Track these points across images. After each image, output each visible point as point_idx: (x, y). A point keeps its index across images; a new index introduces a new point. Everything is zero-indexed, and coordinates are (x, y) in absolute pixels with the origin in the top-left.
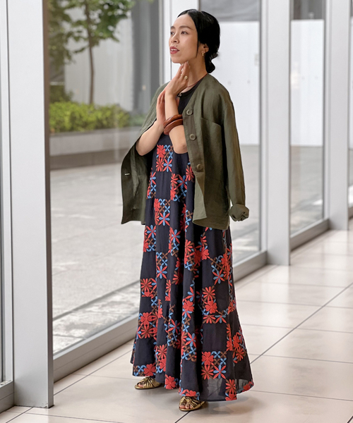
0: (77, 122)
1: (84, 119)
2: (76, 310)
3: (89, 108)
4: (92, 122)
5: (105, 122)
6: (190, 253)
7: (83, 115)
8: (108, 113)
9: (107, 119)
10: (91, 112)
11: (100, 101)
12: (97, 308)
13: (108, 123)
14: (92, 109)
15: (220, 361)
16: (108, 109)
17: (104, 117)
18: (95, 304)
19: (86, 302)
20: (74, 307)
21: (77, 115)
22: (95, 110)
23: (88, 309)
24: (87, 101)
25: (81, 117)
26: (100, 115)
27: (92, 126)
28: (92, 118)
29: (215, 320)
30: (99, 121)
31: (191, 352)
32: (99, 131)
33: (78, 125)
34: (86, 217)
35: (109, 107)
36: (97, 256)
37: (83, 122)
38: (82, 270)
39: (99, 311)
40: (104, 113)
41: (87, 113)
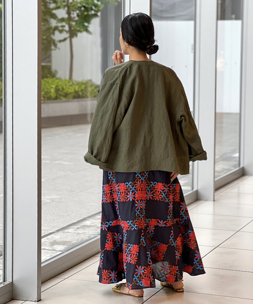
0: (60, 93)
1: (65, 91)
2: (58, 231)
3: (69, 82)
4: (71, 93)
5: (80, 93)
7: (65, 88)
8: (83, 87)
9: (82, 90)
10: (71, 86)
11: (77, 77)
12: (73, 229)
13: (83, 93)
14: (71, 83)
16: (83, 83)
17: (80, 90)
18: (72, 227)
19: (65, 226)
20: (57, 229)
21: (60, 87)
22: (73, 84)
23: (67, 231)
24: (68, 78)
25: (63, 89)
26: (77, 88)
27: (71, 96)
28: (71, 90)
30: (76, 92)
32: (76, 100)
33: (60, 95)
34: (66, 163)
35: (84, 82)
36: (73, 191)
37: (64, 93)
38: (62, 202)
39: (75, 232)
40: (80, 87)
41: (68, 86)
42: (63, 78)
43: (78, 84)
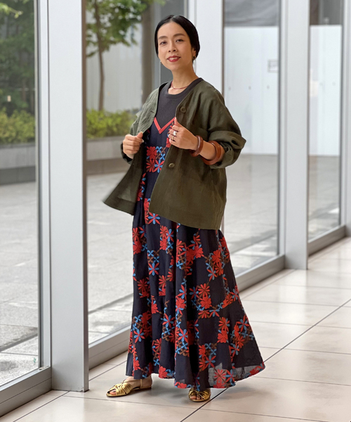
1: (94, 127)
2: (100, 309)
3: (99, 114)
4: (102, 129)
5: (115, 129)
6: (181, 252)
7: (93, 121)
8: (119, 120)
9: (117, 125)
10: (101, 119)
11: (109, 108)
12: (120, 307)
13: (118, 130)
14: (102, 116)
15: (211, 352)
16: (118, 116)
17: (114, 124)
18: (119, 304)
19: (109, 302)
20: (98, 306)
22: (105, 117)
23: (112, 308)
24: (96, 107)
25: (91, 123)
26: (110, 122)
27: (102, 133)
28: (103, 125)
29: (209, 315)
30: (109, 128)
31: (182, 347)
32: (109, 138)
35: (120, 113)
37: (93, 129)
38: (102, 273)
39: (123, 309)
40: (114, 120)
41: (97, 120)
42: (90, 108)
43: (112, 116)
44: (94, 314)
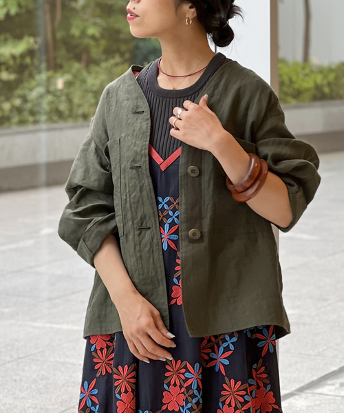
0: (285, 89)
1: (296, 86)
2: (301, 390)
3: (303, 68)
4: (308, 90)
5: (326, 90)
7: (294, 78)
8: (331, 77)
9: (329, 84)
10: (307, 75)
11: (316, 59)
12: (332, 388)
13: (331, 90)
14: (307, 71)
16: (331, 70)
17: (325, 82)
18: (329, 382)
19: (315, 378)
20: (298, 386)
21: (286, 79)
22: (312, 71)
23: (320, 390)
24: (299, 57)
25: (291, 81)
26: (319, 79)
27: (307, 95)
28: (308, 84)
30: (318, 88)
32: (318, 103)
33: (286, 94)
34: (306, 237)
35: (333, 66)
36: (326, 300)
37: (294, 89)
38: (304, 324)
39: (337, 393)
40: (325, 77)
41: (301, 76)
42: (290, 59)
43: (321, 71)
44: (291, 400)
